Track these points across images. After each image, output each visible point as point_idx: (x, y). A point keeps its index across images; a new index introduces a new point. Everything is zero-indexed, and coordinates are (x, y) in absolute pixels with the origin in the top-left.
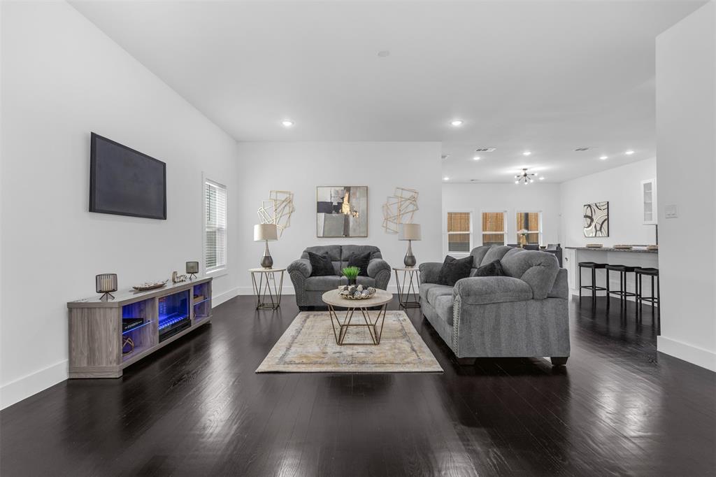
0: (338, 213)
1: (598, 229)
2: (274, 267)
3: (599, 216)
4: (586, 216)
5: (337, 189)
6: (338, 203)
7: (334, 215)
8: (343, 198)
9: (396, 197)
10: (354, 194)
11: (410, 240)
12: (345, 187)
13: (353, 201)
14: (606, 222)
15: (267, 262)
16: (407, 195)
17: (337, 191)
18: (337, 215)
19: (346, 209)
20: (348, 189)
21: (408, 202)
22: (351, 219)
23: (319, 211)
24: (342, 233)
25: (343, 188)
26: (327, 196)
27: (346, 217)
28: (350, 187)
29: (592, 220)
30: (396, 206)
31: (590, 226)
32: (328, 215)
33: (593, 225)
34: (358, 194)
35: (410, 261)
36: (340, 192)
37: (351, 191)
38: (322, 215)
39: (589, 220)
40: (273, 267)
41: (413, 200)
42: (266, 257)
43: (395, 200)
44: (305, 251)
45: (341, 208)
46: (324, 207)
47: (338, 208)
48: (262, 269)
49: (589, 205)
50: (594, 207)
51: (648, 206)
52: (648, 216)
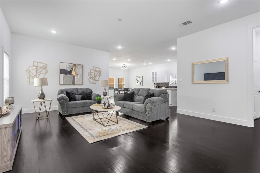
0: (70, 74)
1: (140, 83)
3: (140, 80)
5: (70, 64)
6: (70, 70)
7: (68, 75)
8: (72, 69)
9: (93, 70)
10: (77, 67)
11: (105, 86)
12: (73, 64)
13: (77, 70)
14: (142, 82)
15: (42, 96)
16: (98, 69)
17: (70, 65)
18: (70, 75)
19: (73, 73)
20: (75, 65)
21: (98, 72)
22: (76, 77)
23: (61, 73)
24: (72, 83)
25: (72, 64)
26: (65, 67)
27: (74, 77)
28: (75, 64)
29: (138, 81)
30: (94, 73)
31: (138, 82)
32: (65, 75)
34: (79, 68)
35: (105, 94)
36: (71, 66)
37: (76, 66)
38: (62, 75)
39: (137, 81)
40: (45, 99)
41: (100, 71)
42: (41, 94)
43: (94, 71)
44: (59, 91)
45: (71, 73)
46: (63, 72)
47: (70, 72)
48: (40, 100)
49: (137, 77)
50: (139, 77)
51: (153, 78)
52: (153, 80)
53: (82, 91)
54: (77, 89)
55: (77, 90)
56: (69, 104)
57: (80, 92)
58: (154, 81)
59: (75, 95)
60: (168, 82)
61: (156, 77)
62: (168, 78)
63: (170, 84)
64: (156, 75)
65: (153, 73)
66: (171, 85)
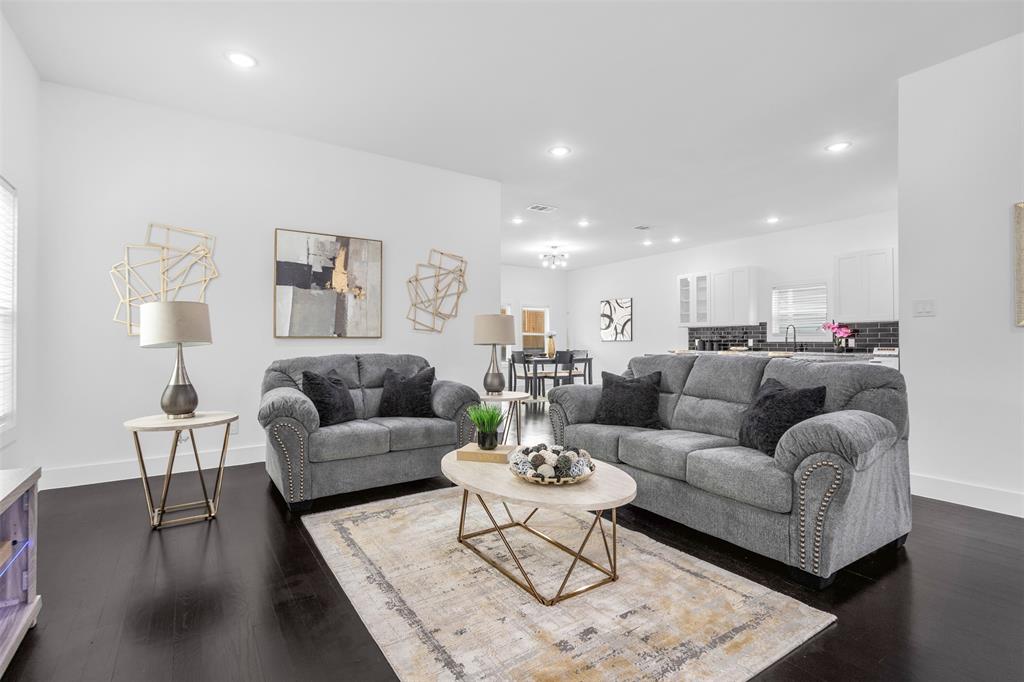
0: (323, 287)
1: (619, 331)
2: (204, 413)
3: (620, 316)
4: (604, 315)
5: (322, 238)
6: (323, 268)
7: (315, 292)
8: (333, 259)
9: (431, 266)
10: (357, 252)
11: (494, 345)
12: (339, 238)
13: (354, 265)
14: (629, 323)
15: (181, 399)
16: (451, 265)
17: (321, 243)
18: (321, 292)
19: (339, 280)
20: (344, 241)
21: (451, 276)
22: (350, 302)
23: (281, 280)
24: (332, 330)
25: (334, 239)
26: (297, 252)
27: (340, 300)
28: (349, 238)
29: (611, 320)
30: (432, 282)
31: (609, 327)
32: (302, 290)
33: (613, 326)
34: (364, 254)
35: (496, 382)
36: (328, 247)
37: (351, 248)
38: (288, 291)
39: (607, 320)
40: (196, 412)
41: (460, 274)
42: (177, 387)
43: (432, 272)
44: (269, 371)
45: (330, 279)
46: (290, 274)
47: (323, 278)
48: (171, 421)
49: (608, 302)
50: (614, 303)
51: (685, 305)
52: (685, 317)
53: (384, 369)
54: (359, 362)
55: (359, 365)
56: (322, 444)
57: (373, 372)
58: (688, 321)
59: (351, 391)
60: (763, 325)
61: (701, 303)
62: (764, 304)
63: (774, 331)
64: (701, 290)
65: (685, 283)
66: (775, 335)
